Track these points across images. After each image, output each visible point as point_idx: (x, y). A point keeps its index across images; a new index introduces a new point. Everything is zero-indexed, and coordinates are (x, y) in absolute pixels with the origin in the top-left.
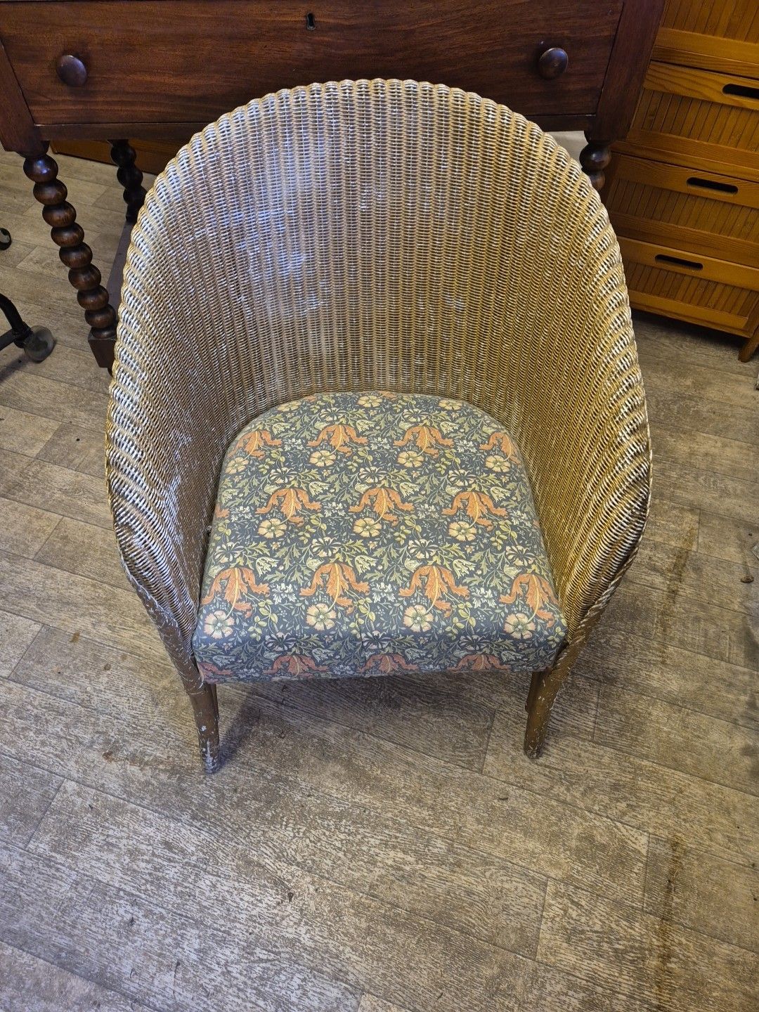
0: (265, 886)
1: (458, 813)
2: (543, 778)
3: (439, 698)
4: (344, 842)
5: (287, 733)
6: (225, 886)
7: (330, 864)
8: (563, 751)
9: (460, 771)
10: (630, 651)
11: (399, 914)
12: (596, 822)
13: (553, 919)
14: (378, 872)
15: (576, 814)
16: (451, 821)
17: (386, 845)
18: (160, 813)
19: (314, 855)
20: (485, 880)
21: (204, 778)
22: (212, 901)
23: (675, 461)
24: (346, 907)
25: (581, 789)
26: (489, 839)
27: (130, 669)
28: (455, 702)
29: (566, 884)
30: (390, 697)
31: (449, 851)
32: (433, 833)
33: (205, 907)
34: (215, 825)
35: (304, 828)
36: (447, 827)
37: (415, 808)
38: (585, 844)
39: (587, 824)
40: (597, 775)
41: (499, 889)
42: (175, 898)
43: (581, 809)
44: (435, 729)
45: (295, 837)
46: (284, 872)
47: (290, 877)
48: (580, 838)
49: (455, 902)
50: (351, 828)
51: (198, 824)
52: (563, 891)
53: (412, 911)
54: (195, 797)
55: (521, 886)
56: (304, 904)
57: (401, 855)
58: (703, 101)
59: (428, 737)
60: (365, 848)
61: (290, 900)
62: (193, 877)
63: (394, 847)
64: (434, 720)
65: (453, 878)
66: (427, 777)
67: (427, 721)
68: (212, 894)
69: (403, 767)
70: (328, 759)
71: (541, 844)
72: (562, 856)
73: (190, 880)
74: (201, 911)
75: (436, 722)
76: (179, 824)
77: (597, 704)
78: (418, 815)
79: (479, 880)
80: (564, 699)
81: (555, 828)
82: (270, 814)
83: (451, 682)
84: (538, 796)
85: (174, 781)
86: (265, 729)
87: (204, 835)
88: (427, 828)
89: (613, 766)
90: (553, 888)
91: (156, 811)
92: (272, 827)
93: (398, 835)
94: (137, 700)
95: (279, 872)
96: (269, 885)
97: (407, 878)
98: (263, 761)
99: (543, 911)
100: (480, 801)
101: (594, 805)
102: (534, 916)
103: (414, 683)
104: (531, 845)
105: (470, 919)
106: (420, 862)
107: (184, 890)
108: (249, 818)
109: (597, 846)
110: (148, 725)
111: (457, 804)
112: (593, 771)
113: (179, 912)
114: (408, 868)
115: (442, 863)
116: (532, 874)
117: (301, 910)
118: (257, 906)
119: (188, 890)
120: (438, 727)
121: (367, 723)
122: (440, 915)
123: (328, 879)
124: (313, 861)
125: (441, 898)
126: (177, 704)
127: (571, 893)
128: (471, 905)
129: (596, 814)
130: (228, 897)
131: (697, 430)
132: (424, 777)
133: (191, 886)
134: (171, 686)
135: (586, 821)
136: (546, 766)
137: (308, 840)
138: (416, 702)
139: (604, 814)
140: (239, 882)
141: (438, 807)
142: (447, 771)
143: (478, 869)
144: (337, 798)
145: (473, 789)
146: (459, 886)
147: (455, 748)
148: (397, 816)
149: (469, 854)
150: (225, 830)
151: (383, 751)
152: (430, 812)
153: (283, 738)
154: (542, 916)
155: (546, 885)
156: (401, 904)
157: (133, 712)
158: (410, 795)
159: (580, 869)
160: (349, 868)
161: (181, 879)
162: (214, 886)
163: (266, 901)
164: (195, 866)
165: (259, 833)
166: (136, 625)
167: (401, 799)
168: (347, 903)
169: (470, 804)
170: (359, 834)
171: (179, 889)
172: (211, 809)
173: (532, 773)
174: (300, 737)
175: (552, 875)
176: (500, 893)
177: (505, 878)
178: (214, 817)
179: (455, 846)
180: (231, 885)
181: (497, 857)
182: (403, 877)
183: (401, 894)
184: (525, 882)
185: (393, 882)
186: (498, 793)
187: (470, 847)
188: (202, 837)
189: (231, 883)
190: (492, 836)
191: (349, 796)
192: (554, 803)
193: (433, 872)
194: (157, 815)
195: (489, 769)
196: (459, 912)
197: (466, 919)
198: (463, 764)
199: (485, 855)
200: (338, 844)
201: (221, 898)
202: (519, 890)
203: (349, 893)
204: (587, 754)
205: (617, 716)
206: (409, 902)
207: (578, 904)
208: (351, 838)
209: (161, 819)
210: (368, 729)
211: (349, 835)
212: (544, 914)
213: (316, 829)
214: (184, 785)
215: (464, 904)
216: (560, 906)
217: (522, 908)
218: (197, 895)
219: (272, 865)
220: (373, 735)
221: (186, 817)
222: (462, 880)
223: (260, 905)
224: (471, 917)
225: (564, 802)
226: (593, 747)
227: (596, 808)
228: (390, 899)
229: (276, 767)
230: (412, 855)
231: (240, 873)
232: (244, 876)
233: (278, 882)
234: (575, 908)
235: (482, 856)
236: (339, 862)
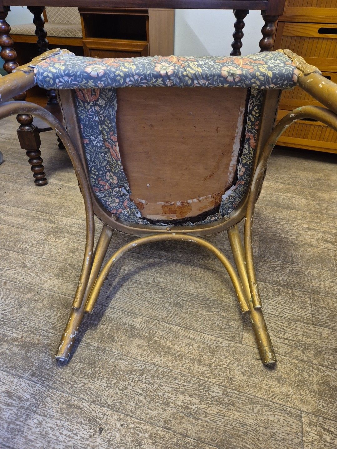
0: (81, 423)
1: (228, 369)
2: (285, 346)
3: (209, 302)
4: (145, 389)
5: (108, 322)
6: (49, 424)
7: (133, 406)
8: (295, 330)
9: (227, 342)
10: (324, 277)
11: (188, 443)
12: (328, 372)
13: (312, 443)
14: (170, 411)
15: (313, 368)
16: (223, 374)
17: (177, 391)
18: (8, 372)
19: (122, 399)
20: (254, 414)
21: (45, 350)
22: (36, 435)
23: (324, 200)
24: (145, 438)
25: (313, 352)
26: (253, 386)
27: (8, 289)
28: (219, 304)
29: (316, 416)
30: (177, 302)
31: (225, 394)
32: (211, 382)
33: (30, 440)
34: (48, 380)
35: (115, 381)
36: (221, 378)
37: (196, 366)
38: (324, 387)
39: (322, 374)
40: (321, 343)
41: (266, 421)
42: (6, 433)
43: (315, 364)
44: (207, 318)
45: (107, 386)
46: (97, 412)
47: (102, 416)
48: (319, 384)
49: (233, 432)
50: (150, 380)
51: (35, 379)
52: (315, 421)
53: (199, 439)
54: (36, 361)
55: (282, 418)
56: (111, 436)
57: (188, 398)
58: (310, 37)
59: (202, 323)
60: (160, 394)
61: (100, 433)
62: (24, 417)
63: (183, 393)
64: (206, 313)
65: (229, 414)
66: (204, 346)
67: (202, 314)
68: (38, 430)
69: (186, 341)
70: (134, 336)
71: (292, 388)
72: (309, 396)
73: (22, 419)
74: (26, 443)
75: (207, 315)
76: (21, 380)
77: (311, 304)
78: (199, 370)
79: (249, 415)
80: (289, 302)
81: (300, 377)
82: (90, 372)
83: (215, 294)
84: (283, 357)
85: (23, 352)
86: (92, 320)
87: (39, 386)
88: (206, 379)
89: (331, 338)
90: (307, 419)
91: (5, 371)
92: (91, 381)
93: (185, 384)
94: (9, 305)
95: (93, 412)
96: (84, 422)
97: (195, 415)
98: (89, 338)
99: (302, 437)
100: (242, 360)
101: (324, 362)
102: (296, 441)
103: (192, 294)
104: (285, 389)
105: (246, 445)
106: (203, 403)
107: (15, 427)
108: (74, 374)
109: (333, 389)
110: (12, 319)
111: (226, 363)
112: (319, 342)
113: (7, 444)
114: (194, 407)
115: (220, 403)
116: (289, 409)
117: (109, 441)
118: (73, 438)
119: (18, 427)
120: (209, 317)
121: (162, 315)
122: (221, 442)
123: (131, 417)
124: (121, 404)
125: (221, 429)
126: (35, 307)
127: (321, 423)
128: (245, 433)
129: (327, 367)
130: (50, 432)
131: (331, 190)
132: (202, 346)
133: (22, 424)
134: (33, 298)
135: (321, 372)
136: (285, 339)
137: (117, 389)
138: (194, 304)
139: (333, 368)
140: (61, 420)
141: (213, 365)
142: (218, 343)
143: (247, 407)
144: (140, 360)
145: (237, 353)
146: (234, 419)
147: (221, 329)
148: (184, 372)
149: (239, 396)
150: (55, 383)
151: (173, 331)
152: (208, 369)
153: (104, 325)
154: (303, 440)
155: (301, 417)
156: (189, 435)
157: (3, 312)
158: (193, 358)
159: (324, 404)
160: (149, 408)
161: (15, 419)
162: (40, 423)
163: (81, 434)
164: (28, 409)
165: (81, 385)
166: (17, 268)
167: (187, 361)
168: (146, 435)
169: (236, 363)
170: (156, 384)
171: (12, 426)
172: (47, 369)
173: (276, 343)
174: (116, 324)
175: (304, 409)
176: (267, 424)
177: (269, 413)
178: (48, 374)
179: (228, 391)
180: (54, 423)
181: (261, 398)
182: (190, 414)
183: (190, 427)
184: (285, 415)
185: (183, 418)
186: (255, 355)
187: (239, 391)
188: (37, 388)
189: (54, 421)
190: (255, 383)
191: (149, 359)
192: (296, 362)
193: (213, 410)
194: (5, 373)
195: (246, 341)
196: (237, 439)
197: (242, 445)
198: (228, 339)
199: (252, 397)
200: (140, 391)
201: (44, 433)
202: (281, 421)
203: (148, 427)
204: (311, 332)
205: (326, 311)
206: (196, 433)
207: (329, 431)
208: (150, 387)
209: (8, 376)
210: (162, 319)
211: (148, 385)
212: (304, 439)
213: (124, 381)
214: (29, 354)
215: (240, 433)
216: (316, 433)
217: (286, 435)
218: (25, 431)
219: (88, 407)
220: (166, 323)
221: (27, 375)
222: (235, 415)
223: (76, 437)
224: (246, 443)
225: (302, 360)
226: (314, 327)
227: (326, 363)
228: (181, 431)
229: (97, 342)
230: (196, 398)
231: (62, 414)
232: (65, 415)
233: (92, 420)
234: (327, 434)
235: (249, 398)
236: (141, 404)
